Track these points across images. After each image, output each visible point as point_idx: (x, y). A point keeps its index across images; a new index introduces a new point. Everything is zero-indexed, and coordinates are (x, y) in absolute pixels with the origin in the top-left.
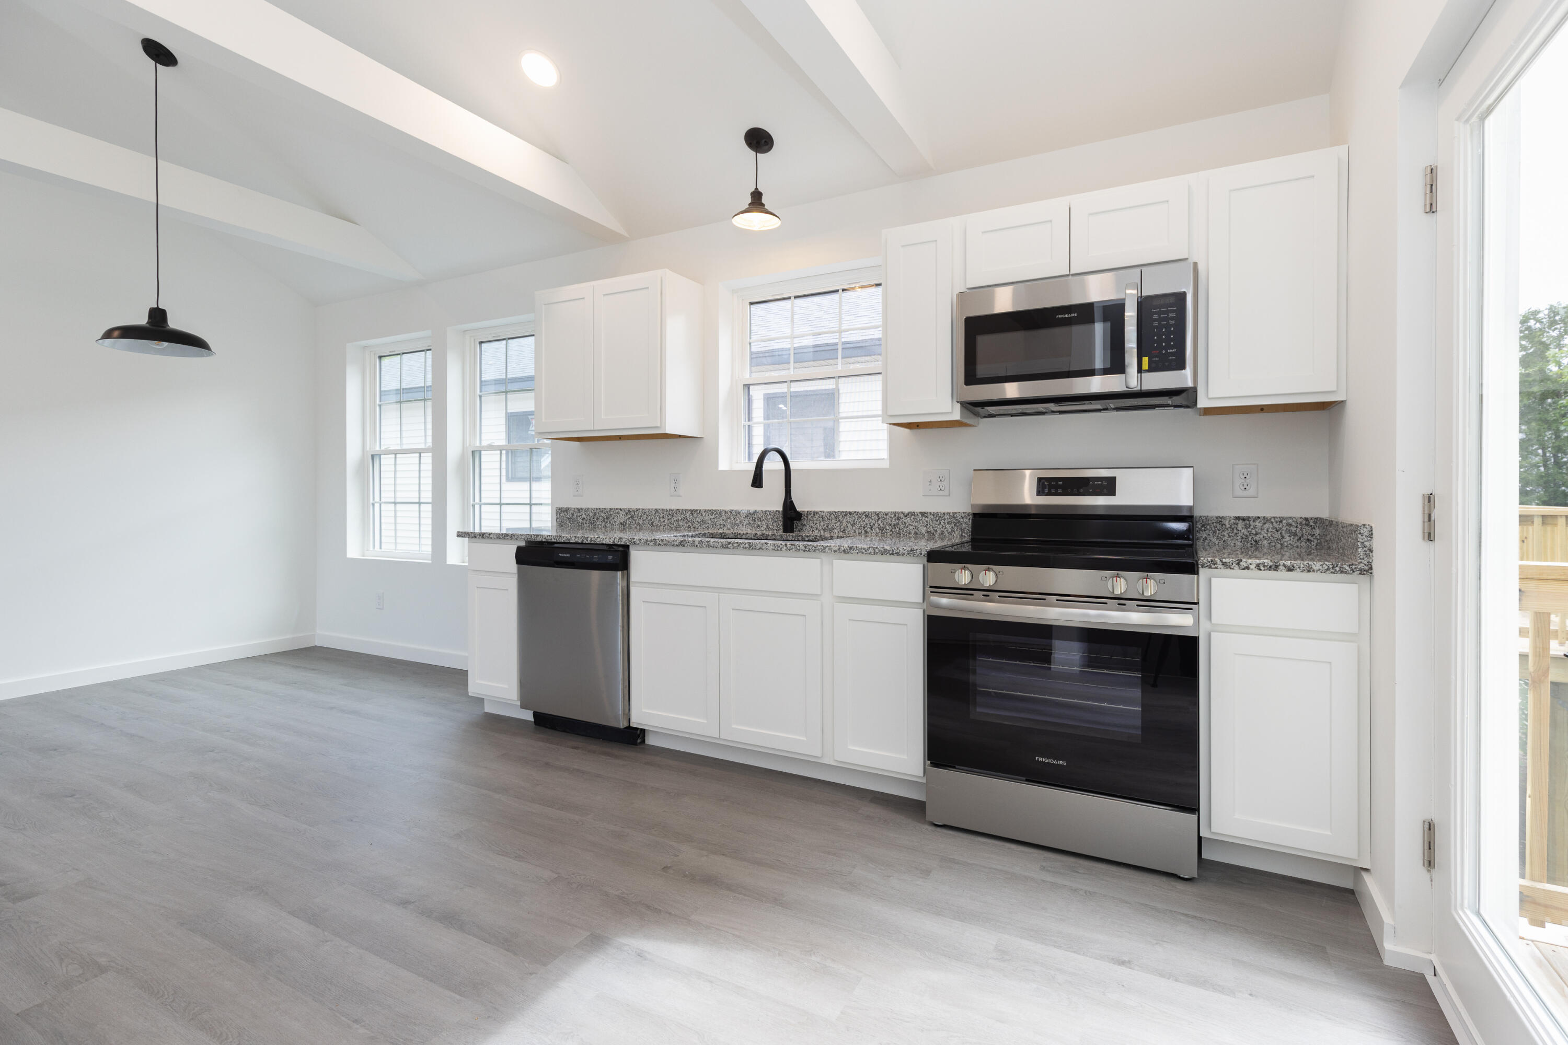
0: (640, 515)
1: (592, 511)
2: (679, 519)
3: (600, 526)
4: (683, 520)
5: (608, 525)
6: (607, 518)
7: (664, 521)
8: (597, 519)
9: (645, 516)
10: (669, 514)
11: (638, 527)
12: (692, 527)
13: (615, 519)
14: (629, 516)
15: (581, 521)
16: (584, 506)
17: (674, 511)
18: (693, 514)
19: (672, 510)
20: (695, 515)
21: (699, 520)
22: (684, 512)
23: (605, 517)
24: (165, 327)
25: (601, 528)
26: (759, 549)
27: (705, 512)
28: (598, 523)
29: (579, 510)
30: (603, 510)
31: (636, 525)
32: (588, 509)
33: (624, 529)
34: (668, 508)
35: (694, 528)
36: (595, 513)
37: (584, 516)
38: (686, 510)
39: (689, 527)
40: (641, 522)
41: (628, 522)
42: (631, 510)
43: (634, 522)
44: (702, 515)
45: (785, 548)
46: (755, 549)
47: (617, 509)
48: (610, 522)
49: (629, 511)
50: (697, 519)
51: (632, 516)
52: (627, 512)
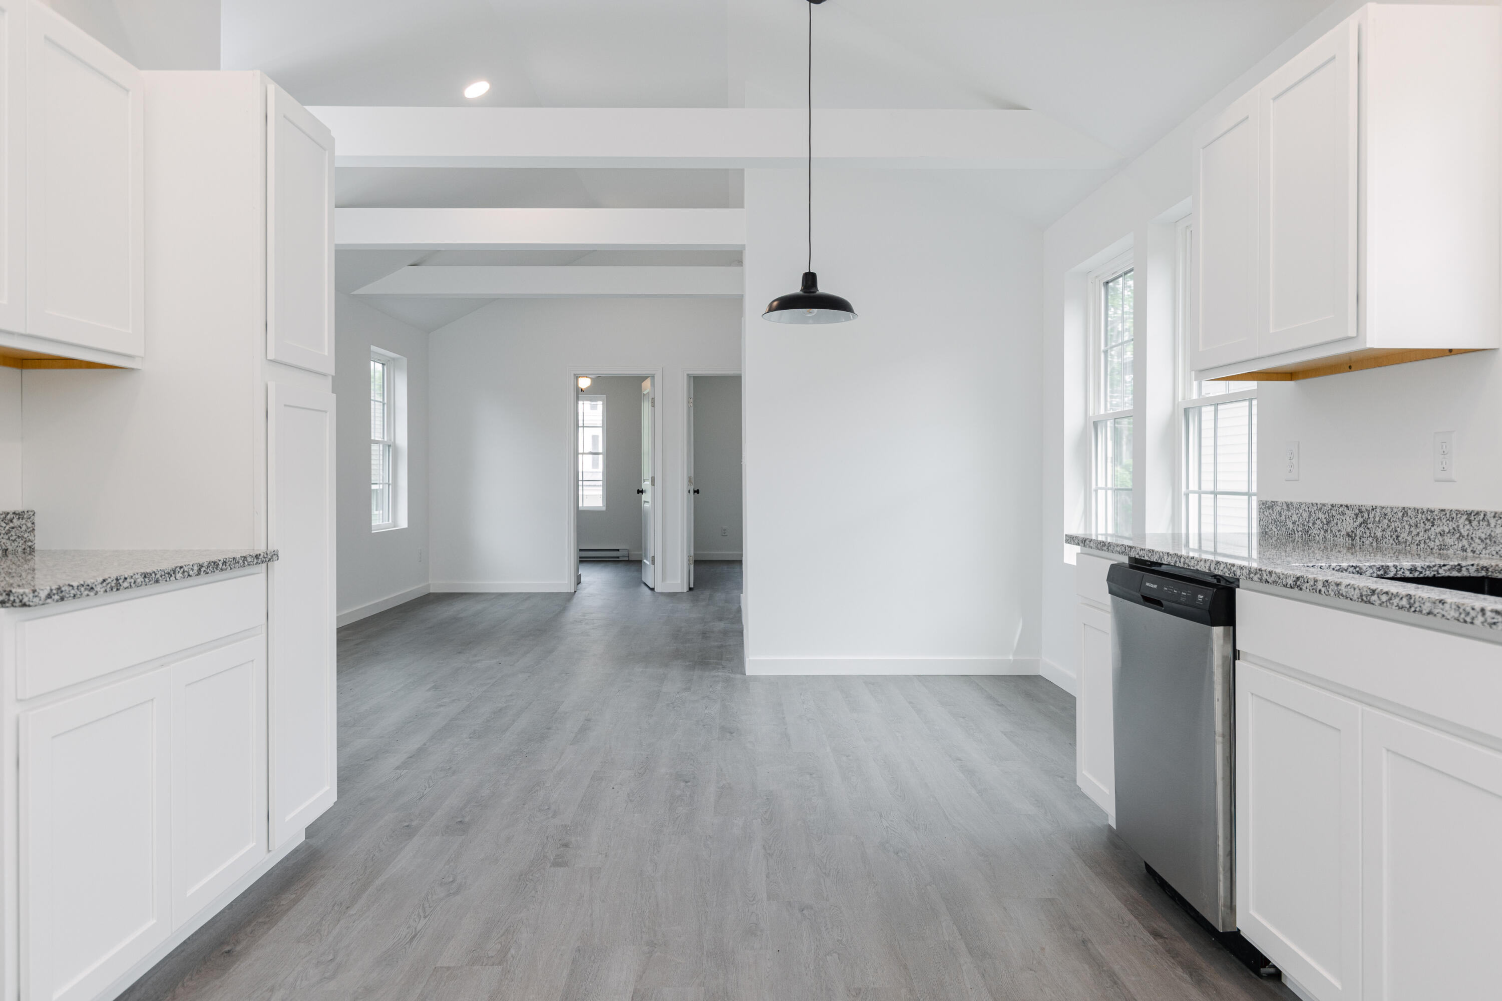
0: (1377, 519)
1: (1307, 509)
2: (1444, 531)
3: (1317, 538)
4: (1452, 532)
5: (1329, 536)
6: (1328, 523)
7: (1418, 534)
8: (1314, 524)
9: (1386, 521)
10: (1427, 519)
11: (1375, 544)
12: (1469, 550)
13: (1339, 525)
14: (1360, 520)
15: (1291, 526)
16: (1295, 500)
17: (1436, 513)
18: (1470, 522)
19: (1432, 512)
20: (1475, 523)
21: (1483, 536)
22: (1454, 515)
23: (1325, 521)
24: (815, 292)
25: (1318, 542)
26: (1429, 613)
27: (1494, 517)
28: (1315, 531)
29: (1289, 505)
30: (1321, 507)
31: (1370, 539)
32: (1301, 504)
33: (1352, 545)
34: (1425, 506)
35: (1474, 552)
36: (1310, 512)
37: (1295, 518)
38: (1458, 512)
39: (1464, 550)
40: (1379, 534)
41: (1358, 533)
42: (1363, 509)
43: (1368, 532)
44: (1489, 525)
45: (1480, 619)
46: (1421, 611)
47: (1342, 506)
48: (1331, 531)
49: (1360, 511)
50: (1479, 533)
51: (1364, 522)
52: (1357, 511)
